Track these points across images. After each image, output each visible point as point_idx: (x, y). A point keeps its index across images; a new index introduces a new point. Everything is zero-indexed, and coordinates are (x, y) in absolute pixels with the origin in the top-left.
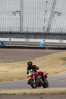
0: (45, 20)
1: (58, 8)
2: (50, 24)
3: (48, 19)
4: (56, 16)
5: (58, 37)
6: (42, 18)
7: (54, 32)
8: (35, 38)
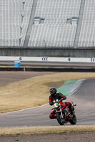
0: (21, 29)
1: (40, 12)
2: (28, 35)
3: (25, 28)
4: (37, 23)
5: (41, 54)
6: (17, 26)
7: (35, 46)
8: (6, 56)
